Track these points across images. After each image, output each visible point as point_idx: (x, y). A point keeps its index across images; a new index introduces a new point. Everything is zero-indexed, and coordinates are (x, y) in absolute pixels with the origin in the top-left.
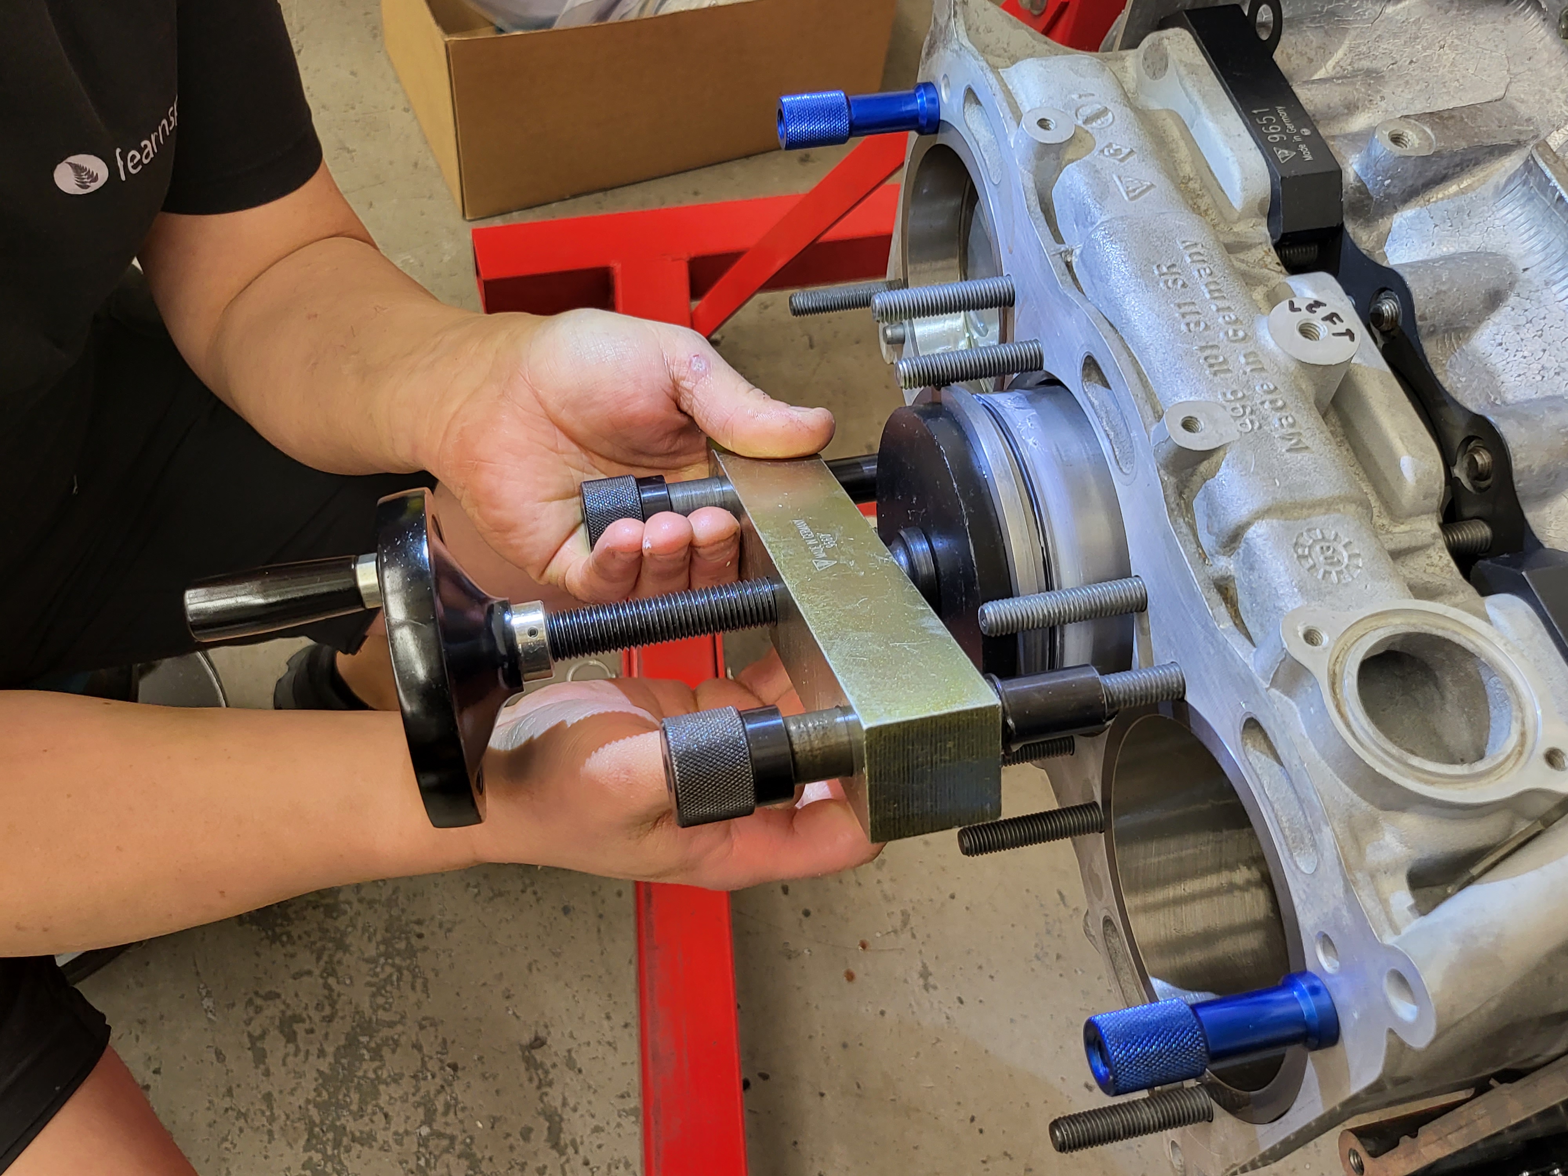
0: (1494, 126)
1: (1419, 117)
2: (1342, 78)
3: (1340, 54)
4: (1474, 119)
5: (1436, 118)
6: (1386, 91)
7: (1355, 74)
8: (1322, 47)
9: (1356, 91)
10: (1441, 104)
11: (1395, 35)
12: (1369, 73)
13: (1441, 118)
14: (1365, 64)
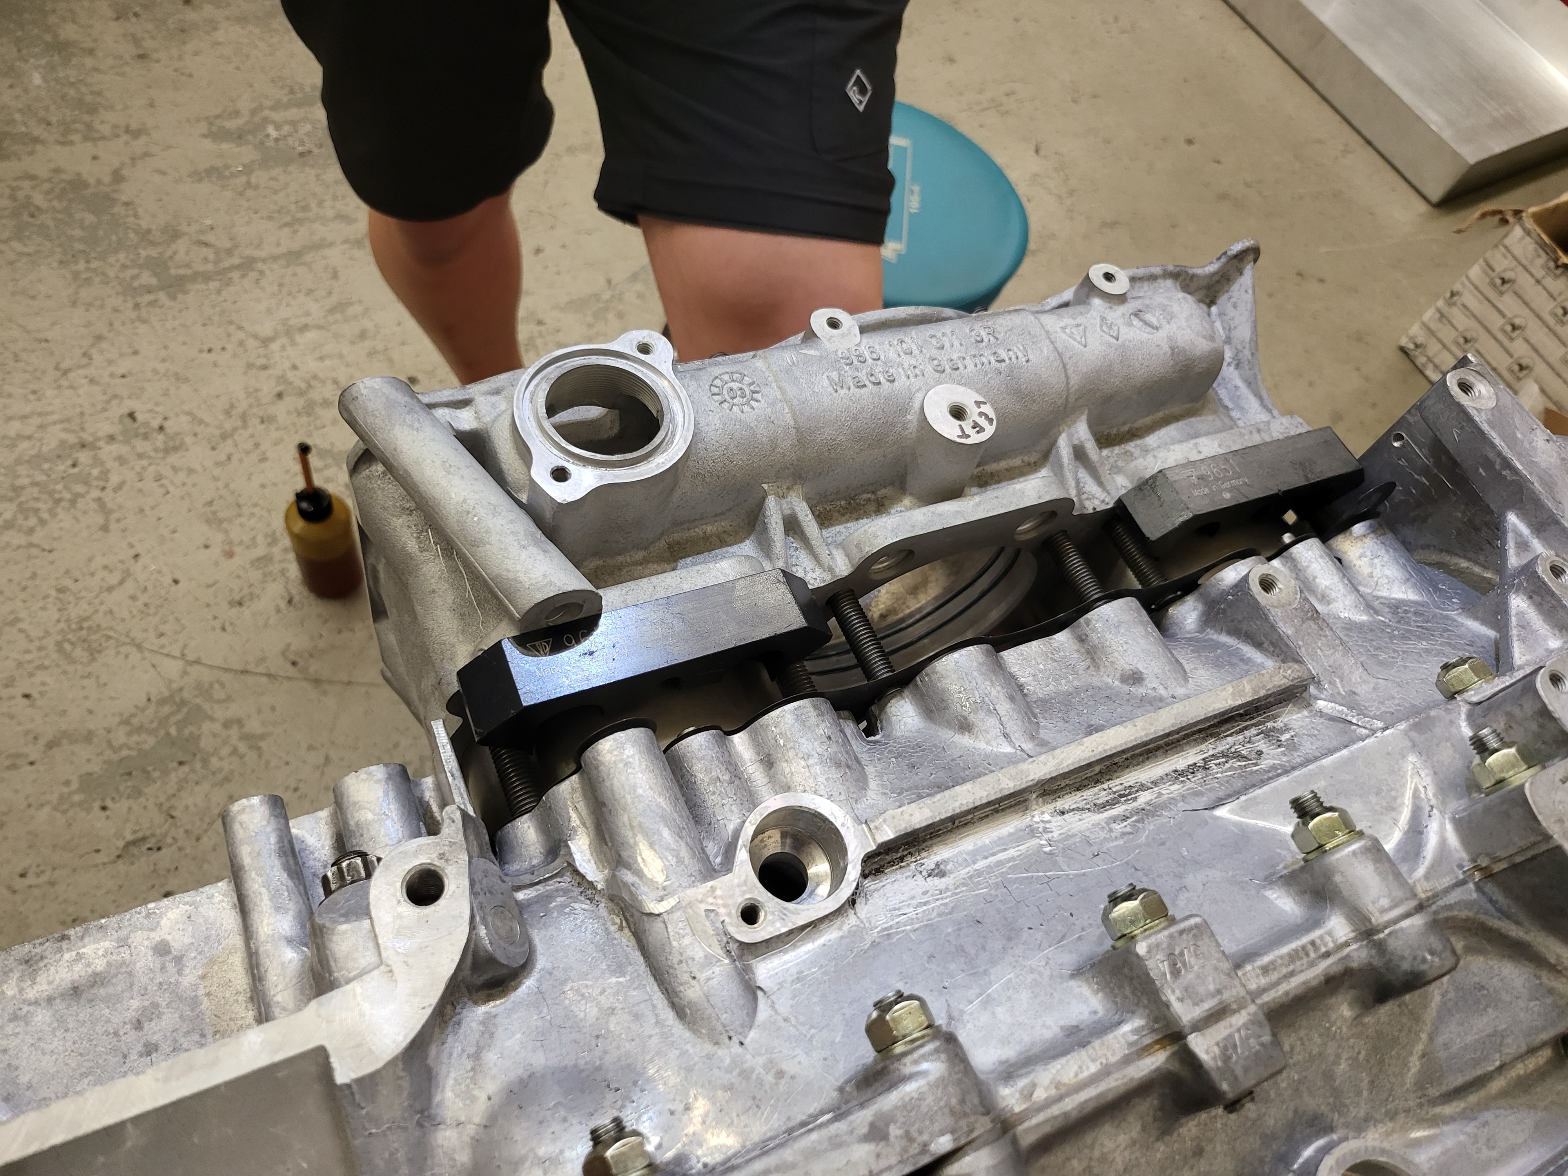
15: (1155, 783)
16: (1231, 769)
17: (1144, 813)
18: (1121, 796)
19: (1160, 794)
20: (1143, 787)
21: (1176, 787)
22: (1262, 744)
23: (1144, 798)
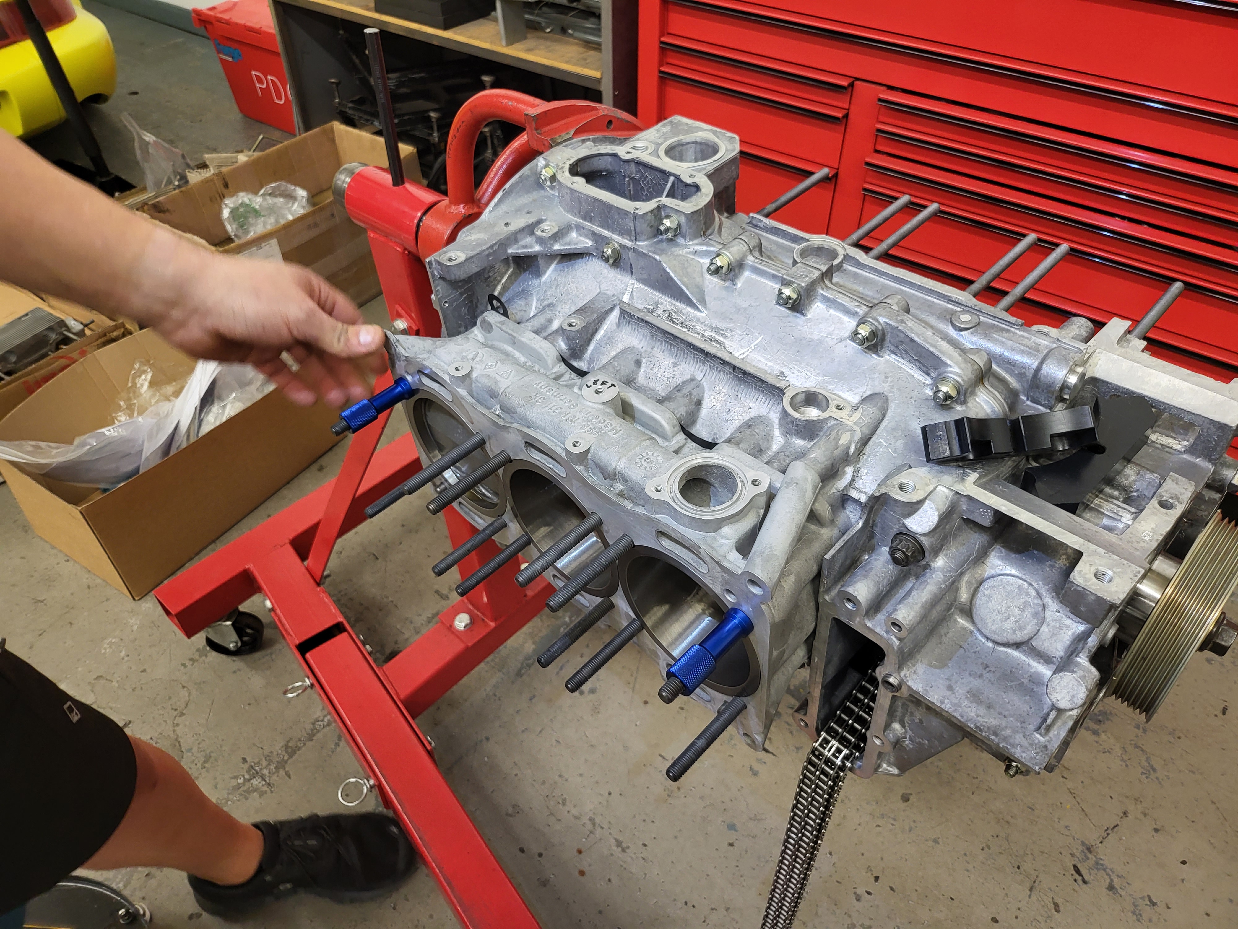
0: (602, 303)
1: (574, 313)
2: (541, 312)
3: (534, 303)
4: (594, 304)
5: (580, 311)
6: (559, 309)
7: (544, 308)
8: (527, 304)
9: (548, 314)
10: (580, 304)
11: (551, 287)
12: (549, 305)
13: (582, 310)
14: (546, 303)
15: (698, 334)
16: (678, 315)
17: (717, 330)
18: (711, 340)
19: (704, 330)
20: (703, 336)
21: (698, 327)
22: (659, 312)
23: (708, 334)
